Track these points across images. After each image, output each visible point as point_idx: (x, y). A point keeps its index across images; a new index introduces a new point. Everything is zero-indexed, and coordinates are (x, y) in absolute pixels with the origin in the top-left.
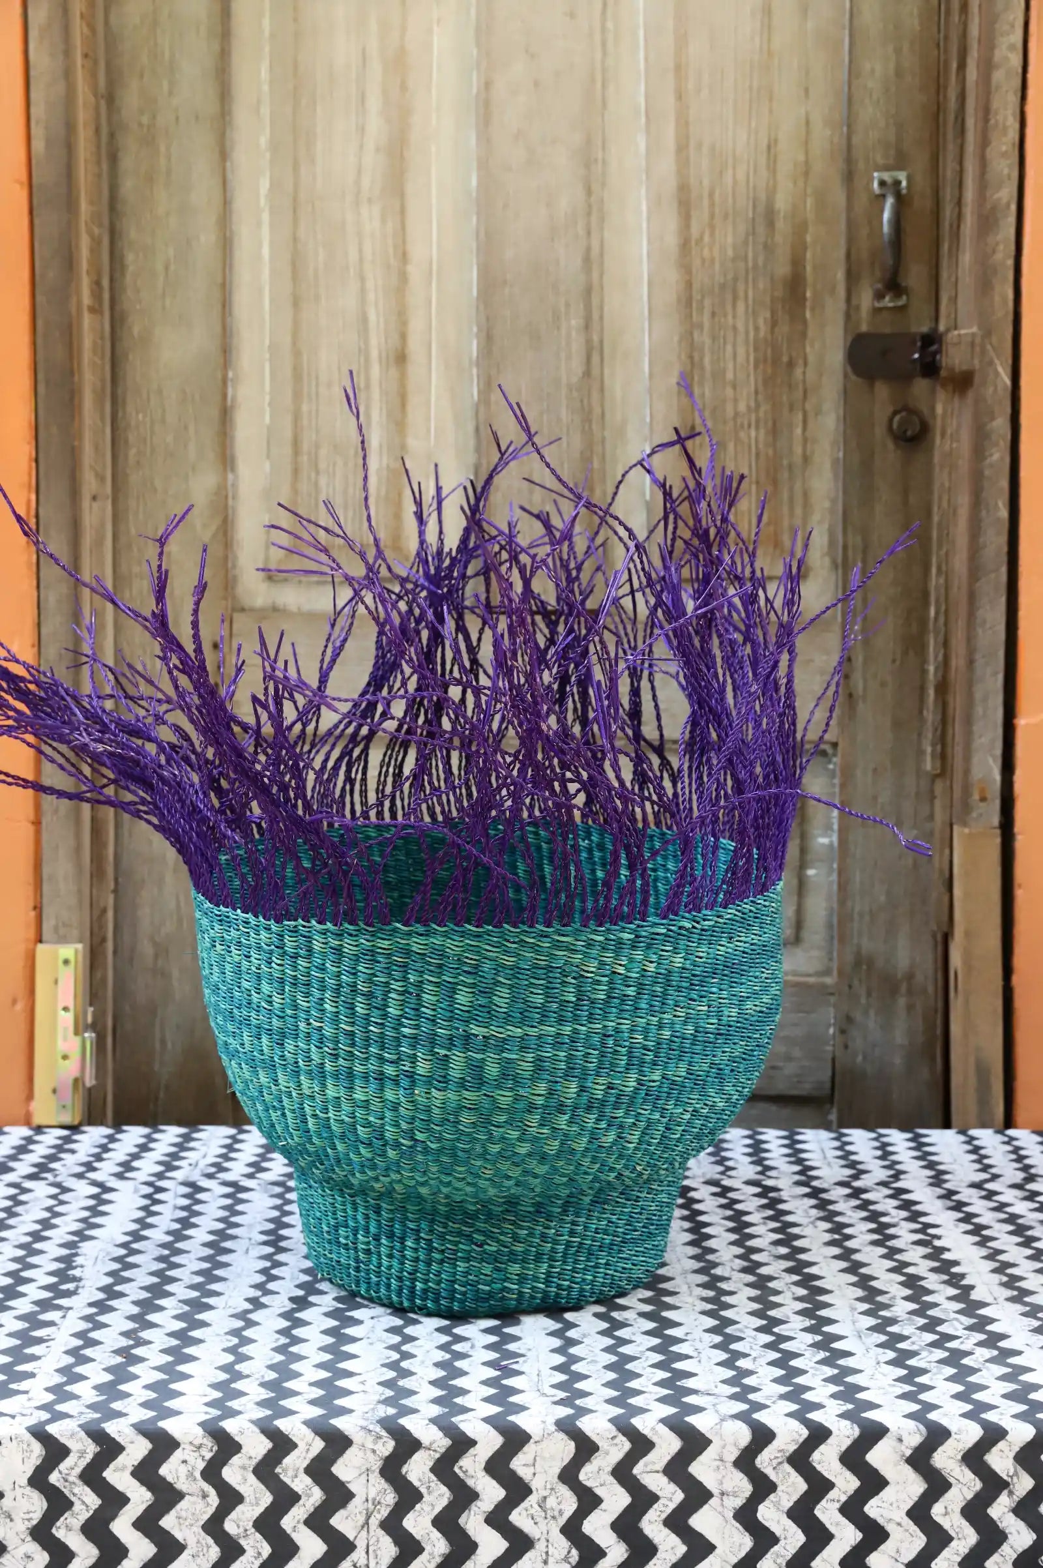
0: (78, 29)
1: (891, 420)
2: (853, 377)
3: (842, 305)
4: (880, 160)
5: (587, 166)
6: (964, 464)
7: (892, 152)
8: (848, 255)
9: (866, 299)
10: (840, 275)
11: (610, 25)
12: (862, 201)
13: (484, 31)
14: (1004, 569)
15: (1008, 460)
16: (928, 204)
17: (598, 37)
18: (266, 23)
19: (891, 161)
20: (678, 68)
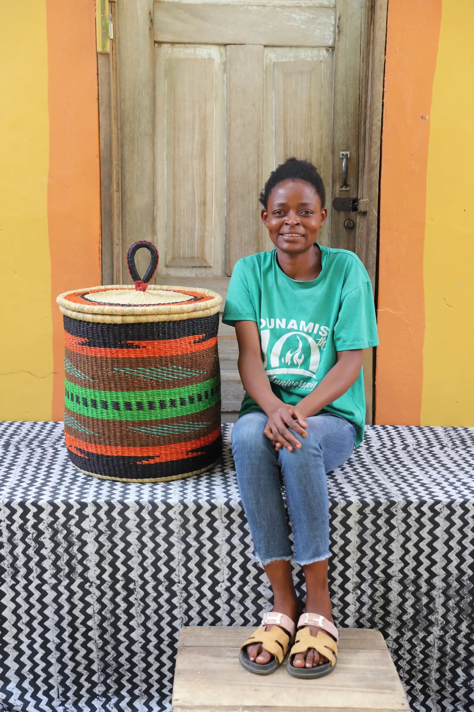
0: (113, 111)
1: (345, 223)
2: (334, 210)
3: (331, 189)
4: (342, 148)
5: (258, 148)
6: (365, 237)
7: (345, 146)
8: (333, 174)
9: (338, 188)
10: (331, 181)
11: (265, 108)
12: (337, 160)
13: (228, 110)
14: (375, 268)
15: (376, 237)
16: (356, 161)
17: (261, 112)
18: (166, 107)
19: (345, 148)
20: (284, 121)
